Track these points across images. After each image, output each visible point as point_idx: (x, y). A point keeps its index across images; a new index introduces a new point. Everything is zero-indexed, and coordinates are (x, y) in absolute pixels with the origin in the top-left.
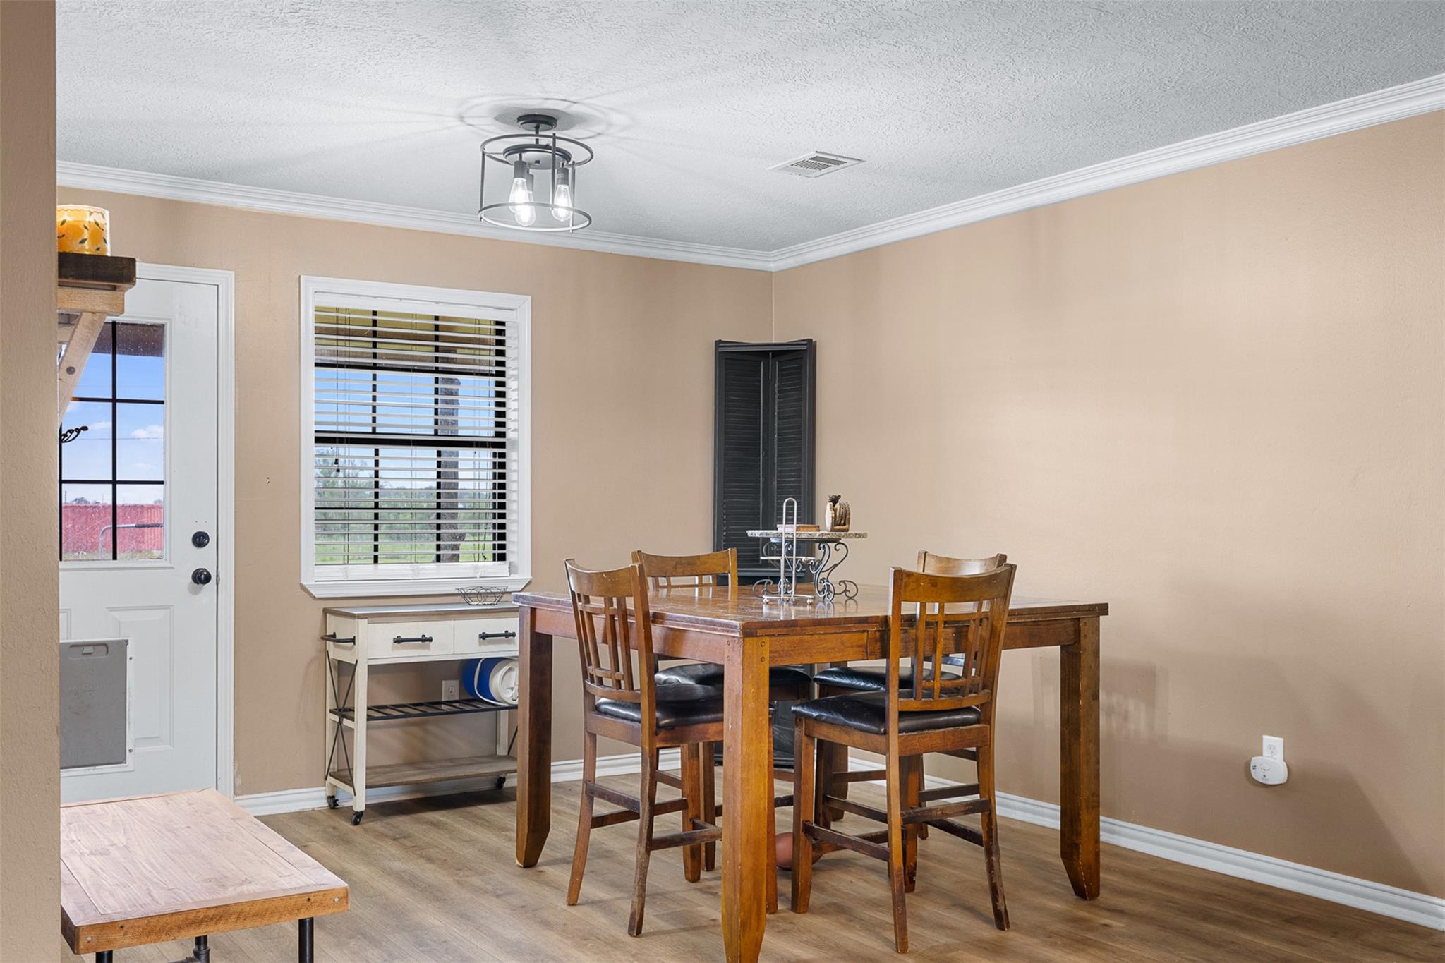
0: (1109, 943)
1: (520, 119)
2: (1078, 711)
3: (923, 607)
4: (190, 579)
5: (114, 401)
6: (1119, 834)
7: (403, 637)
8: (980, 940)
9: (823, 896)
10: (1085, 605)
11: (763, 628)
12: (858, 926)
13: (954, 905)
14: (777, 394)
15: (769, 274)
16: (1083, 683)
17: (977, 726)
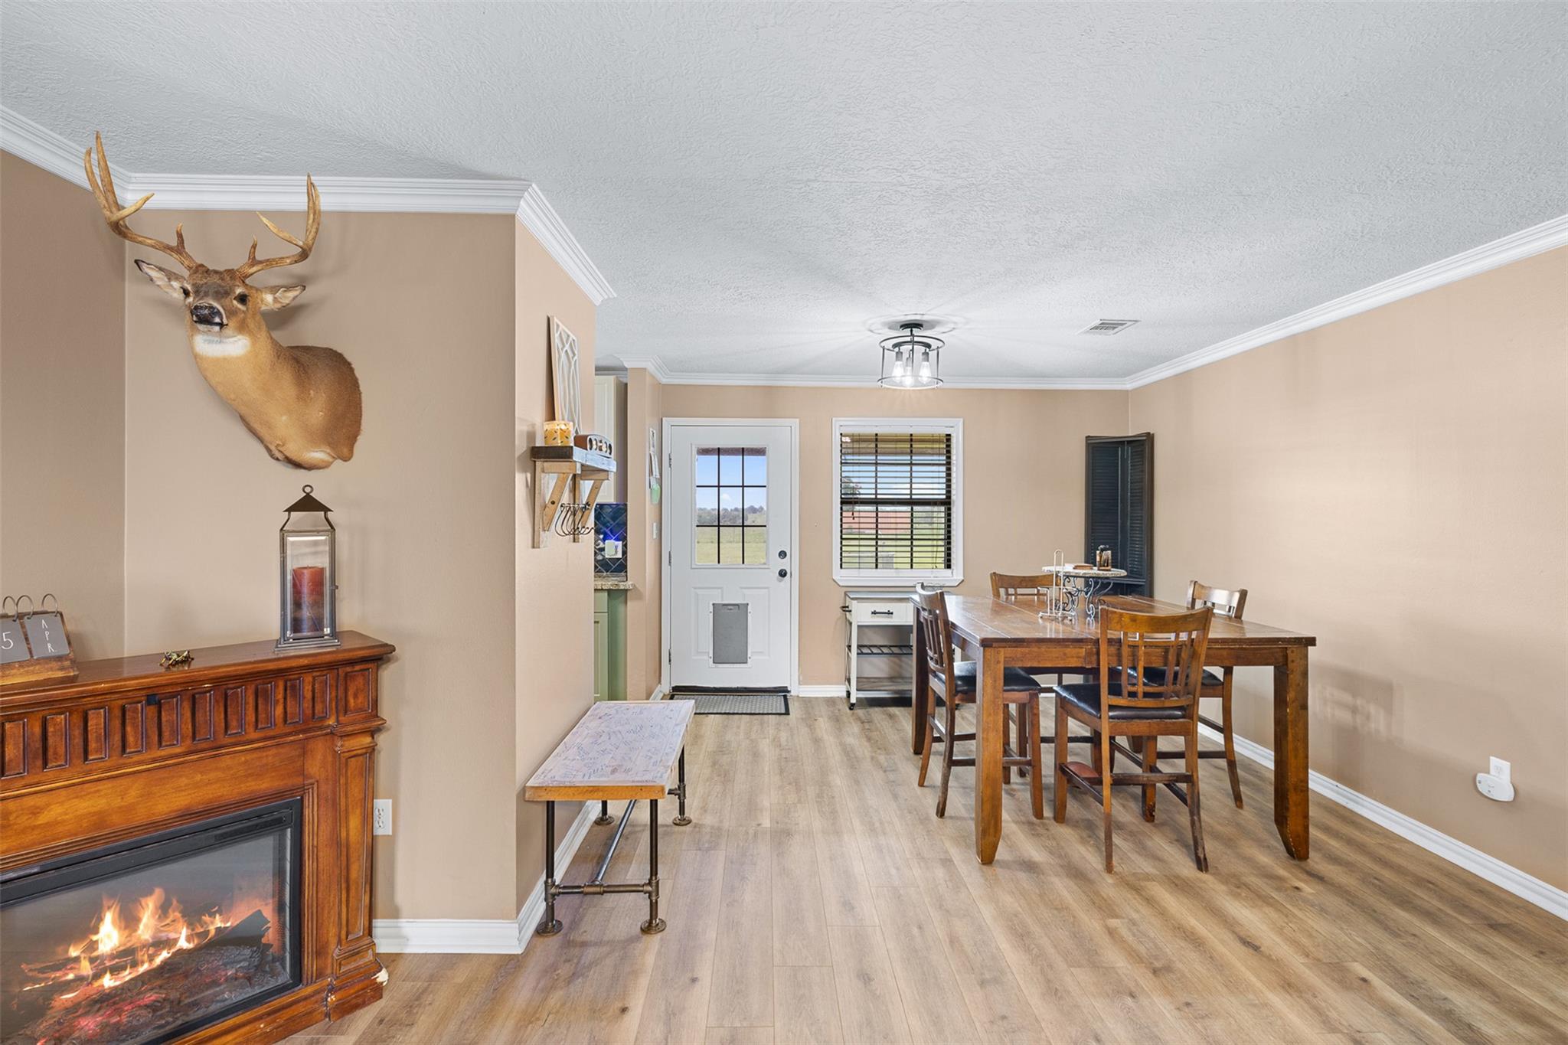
0: (1288, 906)
1: (901, 327)
2: (1286, 716)
3: (1177, 636)
4: (777, 574)
5: (743, 486)
6: (1362, 805)
7: (877, 611)
8: (1178, 877)
9: (1085, 812)
10: (1290, 638)
11: (997, 642)
12: (1092, 842)
13: (1177, 841)
14: (1130, 468)
15: (1127, 391)
16: (1291, 696)
17: (1181, 720)
